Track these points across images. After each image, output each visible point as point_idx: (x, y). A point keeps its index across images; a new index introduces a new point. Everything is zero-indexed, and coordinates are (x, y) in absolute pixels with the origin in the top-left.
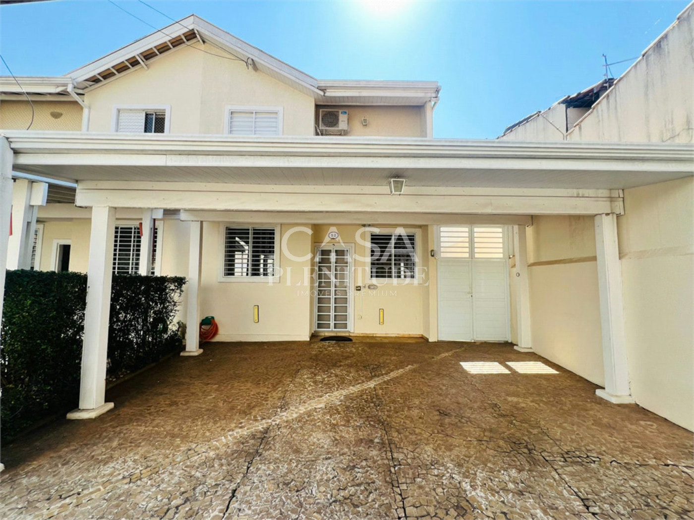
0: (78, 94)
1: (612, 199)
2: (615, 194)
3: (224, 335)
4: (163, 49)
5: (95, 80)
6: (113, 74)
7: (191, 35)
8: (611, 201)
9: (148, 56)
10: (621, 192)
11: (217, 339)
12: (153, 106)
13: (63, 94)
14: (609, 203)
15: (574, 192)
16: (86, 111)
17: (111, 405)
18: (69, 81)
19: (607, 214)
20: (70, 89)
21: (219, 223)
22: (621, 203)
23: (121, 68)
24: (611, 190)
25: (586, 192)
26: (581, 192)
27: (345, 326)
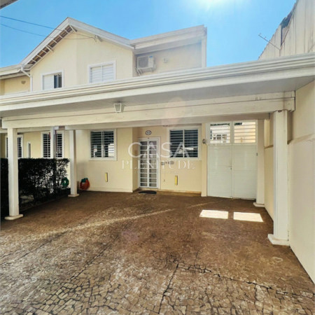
0: (26, 71)
1: (285, 99)
2: (288, 95)
3: (93, 187)
4: (58, 39)
5: (32, 63)
6: (39, 58)
7: (69, 29)
8: (284, 101)
9: (52, 45)
10: (293, 93)
11: (90, 189)
12: (56, 72)
13: (20, 72)
14: (282, 103)
15: (254, 97)
16: (31, 79)
17: (22, 215)
18: (21, 66)
19: (280, 111)
20: (22, 70)
21: (87, 130)
22: (293, 102)
23: (42, 54)
24: (284, 92)
25: (263, 96)
26: (259, 96)
27: (155, 185)
